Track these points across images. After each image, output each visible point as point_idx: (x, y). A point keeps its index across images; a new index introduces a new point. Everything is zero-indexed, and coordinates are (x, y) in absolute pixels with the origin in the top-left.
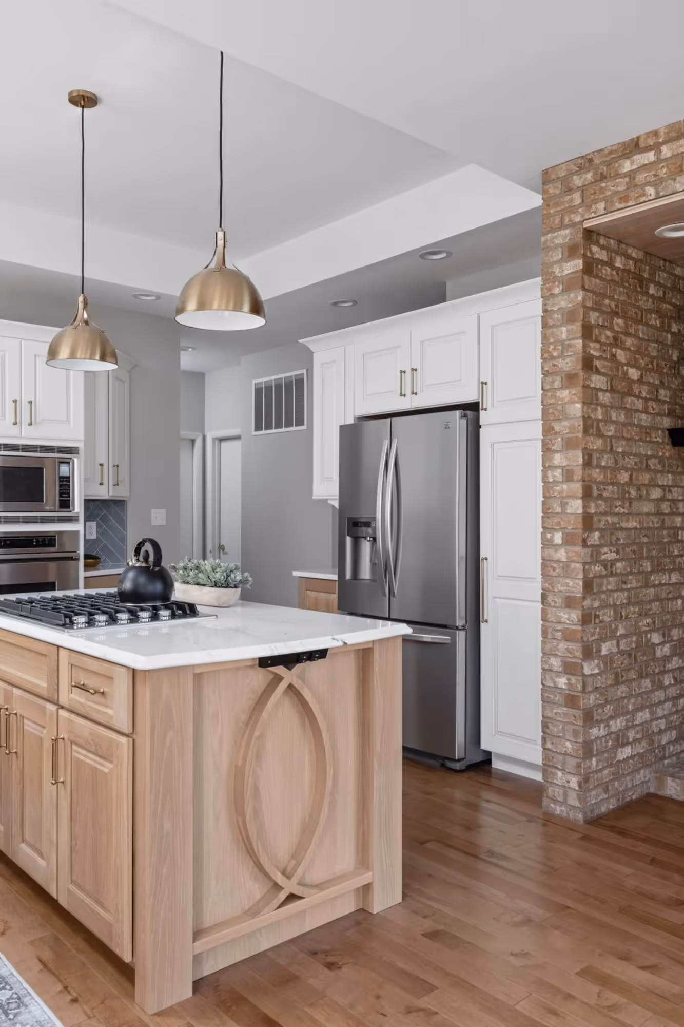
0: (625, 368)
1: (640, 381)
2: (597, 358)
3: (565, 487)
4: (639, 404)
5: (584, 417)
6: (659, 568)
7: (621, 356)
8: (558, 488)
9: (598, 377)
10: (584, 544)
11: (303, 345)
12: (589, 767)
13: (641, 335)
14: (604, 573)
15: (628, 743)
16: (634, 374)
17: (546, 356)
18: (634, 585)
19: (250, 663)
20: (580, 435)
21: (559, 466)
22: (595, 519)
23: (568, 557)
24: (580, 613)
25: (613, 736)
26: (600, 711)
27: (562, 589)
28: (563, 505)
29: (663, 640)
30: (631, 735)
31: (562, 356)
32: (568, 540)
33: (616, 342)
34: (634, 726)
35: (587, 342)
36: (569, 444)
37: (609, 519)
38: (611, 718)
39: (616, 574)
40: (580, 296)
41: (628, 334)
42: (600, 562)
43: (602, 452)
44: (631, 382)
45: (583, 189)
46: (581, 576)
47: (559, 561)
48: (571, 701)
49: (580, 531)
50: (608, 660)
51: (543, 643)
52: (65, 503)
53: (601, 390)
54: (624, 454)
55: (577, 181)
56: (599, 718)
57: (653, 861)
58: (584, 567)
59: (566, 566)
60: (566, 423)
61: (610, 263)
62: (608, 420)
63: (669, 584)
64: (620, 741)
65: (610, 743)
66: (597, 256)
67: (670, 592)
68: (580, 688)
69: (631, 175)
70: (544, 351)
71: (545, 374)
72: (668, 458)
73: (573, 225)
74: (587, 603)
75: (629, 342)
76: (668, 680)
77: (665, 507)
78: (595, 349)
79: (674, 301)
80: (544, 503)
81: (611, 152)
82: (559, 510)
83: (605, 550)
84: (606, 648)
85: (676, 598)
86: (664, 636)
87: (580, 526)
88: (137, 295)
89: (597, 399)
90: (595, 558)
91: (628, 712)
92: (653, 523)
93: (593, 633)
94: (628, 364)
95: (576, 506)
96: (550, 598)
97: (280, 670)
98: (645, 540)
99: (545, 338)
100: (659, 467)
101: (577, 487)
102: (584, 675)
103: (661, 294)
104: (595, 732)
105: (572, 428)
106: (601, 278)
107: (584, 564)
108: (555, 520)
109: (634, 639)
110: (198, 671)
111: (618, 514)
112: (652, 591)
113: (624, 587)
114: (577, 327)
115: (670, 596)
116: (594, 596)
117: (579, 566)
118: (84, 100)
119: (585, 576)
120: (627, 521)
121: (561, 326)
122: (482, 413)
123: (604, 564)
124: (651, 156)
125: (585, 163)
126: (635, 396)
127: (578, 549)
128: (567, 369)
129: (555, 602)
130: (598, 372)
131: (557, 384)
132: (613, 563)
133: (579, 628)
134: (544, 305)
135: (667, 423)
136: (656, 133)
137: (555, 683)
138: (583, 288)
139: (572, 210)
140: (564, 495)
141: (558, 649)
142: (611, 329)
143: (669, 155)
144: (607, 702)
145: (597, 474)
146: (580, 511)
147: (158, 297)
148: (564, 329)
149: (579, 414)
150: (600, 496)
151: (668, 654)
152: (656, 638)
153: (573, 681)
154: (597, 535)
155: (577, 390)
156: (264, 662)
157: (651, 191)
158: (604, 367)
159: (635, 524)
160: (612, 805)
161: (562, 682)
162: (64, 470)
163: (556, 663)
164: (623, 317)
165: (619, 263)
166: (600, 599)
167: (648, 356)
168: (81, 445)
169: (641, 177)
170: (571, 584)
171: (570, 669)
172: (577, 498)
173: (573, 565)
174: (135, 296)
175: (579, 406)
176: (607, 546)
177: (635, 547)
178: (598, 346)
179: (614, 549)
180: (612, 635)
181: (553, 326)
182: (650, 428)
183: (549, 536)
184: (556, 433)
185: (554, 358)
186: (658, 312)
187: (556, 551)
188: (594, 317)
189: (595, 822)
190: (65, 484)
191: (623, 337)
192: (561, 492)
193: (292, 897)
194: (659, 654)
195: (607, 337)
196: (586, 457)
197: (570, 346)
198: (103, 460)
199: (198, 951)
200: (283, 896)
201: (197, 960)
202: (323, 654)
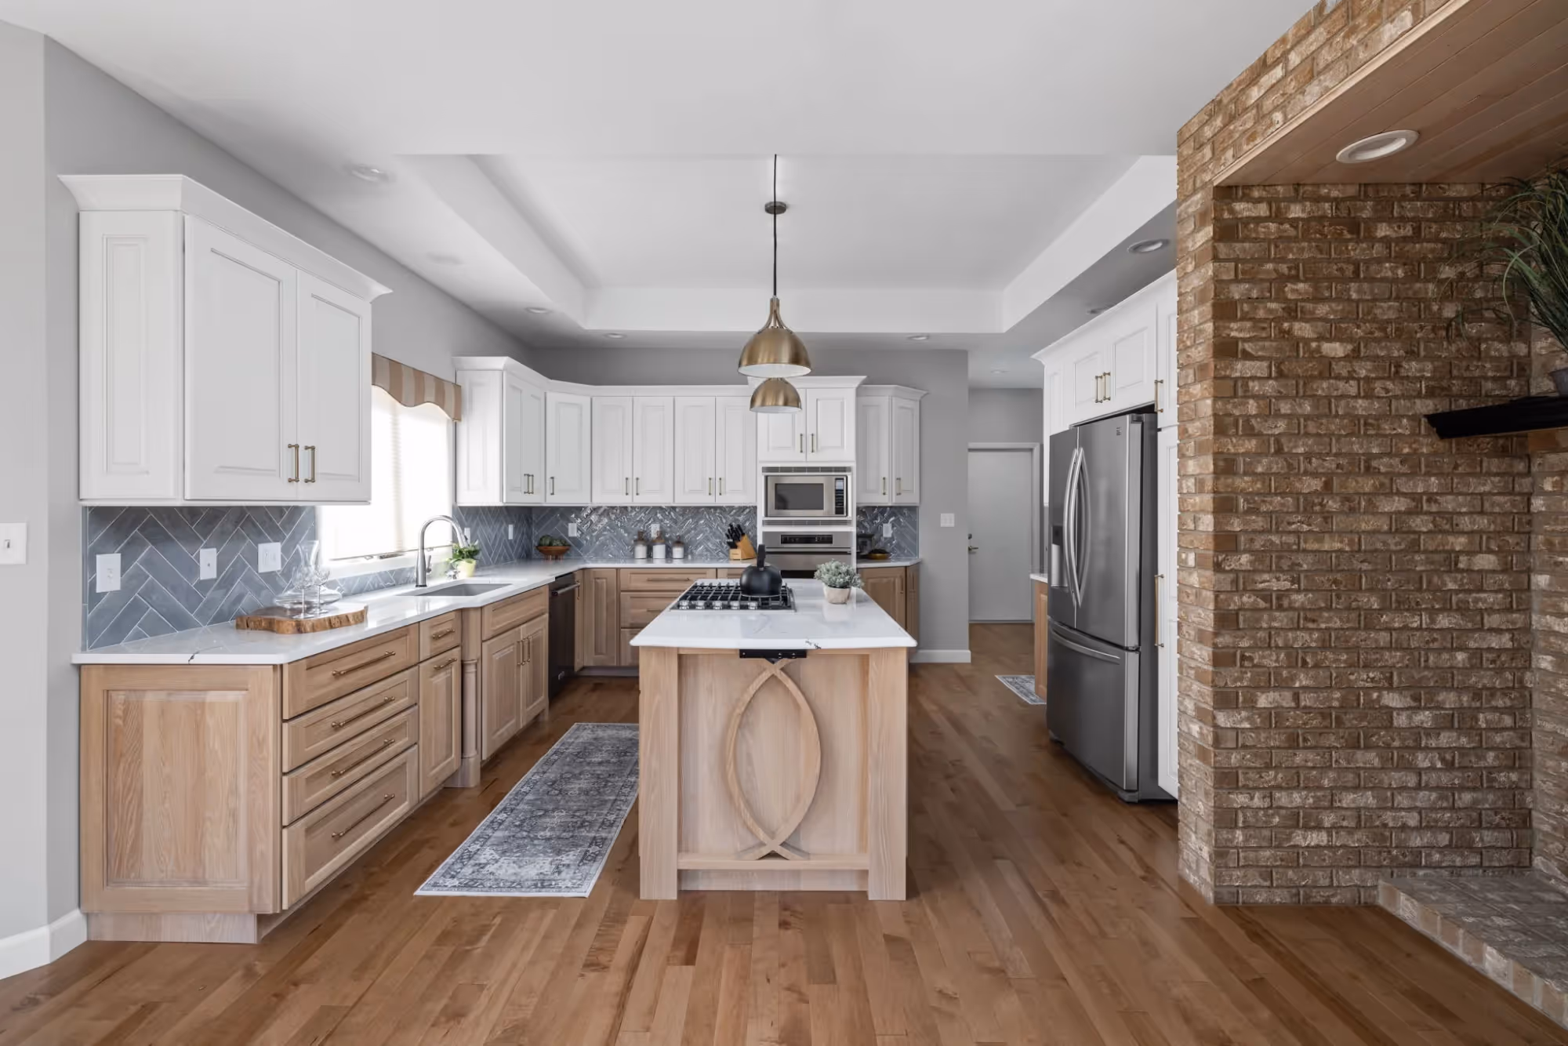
0: (1314, 345)
1: (1355, 355)
2: (1244, 340)
3: (1198, 499)
4: (1352, 388)
5: (1215, 415)
6: (1403, 605)
7: (1303, 329)
8: (1192, 501)
9: (1248, 363)
10: (1218, 567)
11: (1034, 360)
12: (1231, 841)
13: (1354, 296)
14: (1262, 604)
15: (1319, 827)
16: (1335, 349)
17: (1182, 348)
18: (1337, 623)
20: (1211, 437)
21: (1193, 475)
22: (1242, 538)
23: (1201, 583)
24: (1210, 650)
25: (1283, 812)
26: (1252, 775)
27: (1196, 620)
28: (1195, 520)
29: (1413, 704)
30: (1328, 819)
31: (1194, 344)
32: (1200, 564)
33: (1292, 312)
34: (1331, 807)
35: (1221, 323)
36: (1200, 449)
37: (1275, 539)
38: (1279, 788)
39: (1291, 608)
40: (1209, 270)
41: (1318, 299)
42: (1253, 591)
43: (1259, 454)
44: (1329, 361)
45: (1212, 140)
46: (1211, 607)
47: (1192, 587)
48: (1202, 754)
49: (1211, 553)
50: (1272, 718)
51: (1180, 679)
52: (840, 509)
53: (1253, 378)
54: (1308, 456)
55: (1208, 132)
56: (1251, 784)
58: (1216, 597)
59: (1199, 594)
60: (1198, 424)
61: (1278, 216)
62: (1270, 413)
63: (1430, 630)
64: (1298, 820)
65: (1277, 820)
66: (1246, 214)
67: (1434, 640)
68: (1210, 739)
69: (1258, 105)
70: (1180, 341)
71: (1181, 367)
72: (1427, 456)
73: (1205, 185)
74: (1225, 640)
75: (1322, 310)
76: (1422, 761)
77: (1421, 524)
78: (1240, 330)
79: (1444, 235)
80: (1180, 517)
81: (1239, 84)
82: (1192, 526)
83: (1266, 576)
84: (1263, 701)
85: (1453, 649)
86: (1416, 698)
87: (1211, 546)
88: (912, 337)
89: (1247, 391)
90: (1237, 587)
91: (1320, 788)
92: (1385, 543)
93: (1236, 678)
94: (1321, 338)
95: (1207, 523)
96: (1185, 629)
97: (764, 662)
98: (1365, 566)
99: (1180, 324)
100: (1404, 469)
101: (1207, 500)
102: (1215, 726)
103: (1408, 231)
104: (1240, 799)
105: (1204, 429)
106: (1256, 240)
107: (1217, 594)
108: (1190, 538)
109: (1337, 695)
110: (681, 652)
111: (1297, 533)
112: (1383, 638)
113: (1311, 625)
114: (1207, 308)
115: (1436, 645)
116: (1240, 633)
117: (1210, 595)
118: (776, 209)
119: (1216, 608)
120: (1321, 541)
121: (1193, 309)
122: (1159, 414)
123: (1266, 595)
124: (1278, 72)
125: (1217, 105)
126: (1338, 377)
127: (1209, 573)
128: (1198, 360)
129: (1189, 635)
130: (1247, 356)
131: (1191, 379)
132: (1282, 595)
133: (1211, 669)
134: (1179, 287)
135: (1426, 406)
136: (1283, 40)
137: (1189, 729)
138: (1216, 258)
139: (1203, 168)
140: (1197, 508)
141: (1191, 690)
142: (1280, 297)
143: (1298, 61)
144: (1268, 766)
145: (1243, 483)
146: (1211, 529)
147: (928, 336)
148: (1196, 312)
149: (1209, 412)
150: (1253, 511)
151: (1428, 725)
152: (1392, 700)
153: (1205, 731)
154: (1245, 558)
155: (1208, 383)
156: (746, 654)
157: (1278, 116)
158: (1263, 348)
159: (1337, 545)
160: (1280, 897)
161: (1195, 728)
162: (840, 485)
163: (1190, 705)
164: (1306, 281)
165: (1296, 211)
166: (1253, 638)
167: (1375, 320)
169: (1268, 104)
170: (1204, 615)
171: (1201, 715)
172: (1208, 512)
173: (1204, 593)
174: (910, 338)
175: (1209, 402)
176: (1270, 571)
177: (1339, 576)
178: (1248, 324)
179: (1283, 577)
180: (1282, 685)
181: (1187, 311)
182: (1377, 418)
183: (1184, 556)
184: (1190, 436)
185: (1187, 348)
186: (1402, 259)
187: (1191, 574)
188: (1237, 292)
189: (1232, 908)
190: (840, 496)
191: (1309, 306)
192: (1194, 505)
193: (773, 855)
194: (1401, 720)
195: (1270, 311)
196: (1221, 463)
197: (1201, 331)
198: (885, 473)
199: (682, 867)
200: (765, 851)
201: (681, 874)
202: (801, 654)
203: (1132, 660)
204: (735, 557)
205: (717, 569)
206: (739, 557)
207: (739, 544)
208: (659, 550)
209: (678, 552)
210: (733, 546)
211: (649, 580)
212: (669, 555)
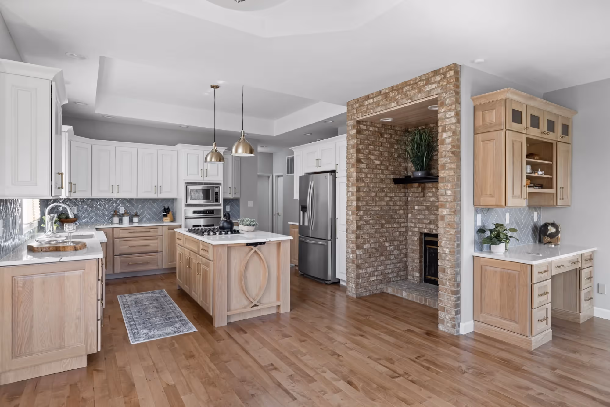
0: (374, 161)
1: (381, 164)
2: (362, 159)
3: (352, 197)
4: (380, 172)
5: (357, 177)
6: (388, 222)
7: (372, 157)
8: (350, 198)
9: (362, 164)
10: (357, 215)
11: (291, 149)
12: (359, 282)
13: (381, 150)
14: (365, 223)
15: (374, 276)
16: (378, 162)
17: (348, 158)
18: (378, 227)
19: (244, 245)
20: (356, 182)
21: (351, 191)
22: (361, 207)
23: (353, 219)
24: (355, 235)
25: (368, 273)
26: (363, 265)
27: (351, 228)
28: (352, 203)
29: (390, 245)
30: (376, 273)
31: (351, 158)
32: (353, 214)
33: (370, 153)
34: (377, 271)
35: (358, 154)
36: (353, 185)
37: (367, 207)
38: (368, 267)
39: (370, 224)
40: (355, 141)
41: (375, 150)
42: (363, 220)
43: (364, 187)
44: (376, 165)
45: (356, 109)
46: (356, 224)
47: (350, 220)
48: (353, 262)
49: (355, 211)
50: (366, 250)
51: (347, 244)
52: (217, 200)
53: (363, 168)
54: (373, 187)
55: (355, 106)
56: (363, 267)
57: (369, 307)
58: (357, 222)
59: (352, 221)
60: (352, 178)
61: (368, 130)
62: (366, 177)
63: (393, 227)
64: (371, 274)
65: (367, 275)
66: (362, 128)
67: (393, 230)
68: (355, 258)
69: (367, 106)
70: (347, 157)
71: (348, 163)
72: (393, 188)
73: (354, 119)
74: (358, 232)
75: (376, 153)
76: (392, 257)
77: (391, 203)
78: (361, 156)
79: (395, 138)
80: (347, 202)
81: (363, 98)
82: (350, 204)
83: (365, 216)
84: (365, 246)
85: (396, 232)
86: (391, 243)
87: (355, 209)
89: (362, 171)
90: (361, 219)
91: (374, 266)
92: (386, 208)
93: (360, 242)
94: (375, 160)
95: (354, 203)
96: (348, 231)
97: (252, 247)
98: (382, 213)
99: (347, 153)
100: (389, 191)
101: (355, 198)
102: (356, 254)
103: (389, 136)
104: (361, 271)
105: (353, 180)
106: (364, 135)
107: (357, 221)
108: (350, 207)
109: (378, 244)
110: (229, 246)
111: (371, 206)
112: (385, 230)
113: (373, 228)
114: (355, 150)
115: (393, 231)
116: (361, 231)
117: (355, 221)
119: (357, 225)
120: (375, 208)
121: (351, 149)
122: (337, 173)
123: (365, 221)
124: (371, 101)
125: (357, 101)
126: (378, 169)
127: (355, 216)
128: (352, 162)
129: (350, 232)
130: (362, 163)
131: (350, 167)
132: (368, 221)
133: (355, 240)
134: (347, 143)
135: (392, 177)
136: (373, 94)
137: (349, 256)
138: (357, 138)
139: (354, 115)
140: (352, 200)
141: (350, 246)
142: (368, 149)
143: (376, 101)
144: (366, 263)
145: (361, 194)
146: (355, 205)
148: (352, 150)
149: (355, 176)
150: (363, 200)
151: (392, 249)
152: (387, 244)
153: (354, 256)
154: (362, 212)
155: (355, 169)
156: (248, 244)
157: (372, 111)
158: (365, 161)
159: (378, 209)
160: (368, 294)
161: (351, 256)
162: (217, 190)
163: (350, 250)
164: (373, 145)
165: (371, 129)
166: (363, 231)
167: (384, 156)
168: (222, 182)
169: (370, 107)
170: (353, 227)
171: (353, 252)
172: (354, 201)
175: (355, 173)
176: (366, 215)
177: (378, 216)
178: (362, 155)
179: (369, 216)
180: (369, 242)
181: (349, 149)
182: (385, 179)
183: (348, 212)
184: (350, 181)
185: (350, 159)
186: (388, 142)
187: (350, 217)
188: (361, 147)
189: (360, 298)
190: (217, 195)
191: (373, 152)
193: (255, 306)
194: (388, 249)
195: (366, 152)
196: (358, 189)
197: (353, 155)
198: (231, 187)
199: (228, 314)
200: (253, 305)
201: (229, 317)
202: (264, 243)
203: (330, 243)
204: (166, 221)
205: (163, 226)
206: (169, 221)
207: (168, 215)
208: (126, 219)
209: (136, 220)
210: (165, 216)
211: (129, 232)
212: (131, 221)
